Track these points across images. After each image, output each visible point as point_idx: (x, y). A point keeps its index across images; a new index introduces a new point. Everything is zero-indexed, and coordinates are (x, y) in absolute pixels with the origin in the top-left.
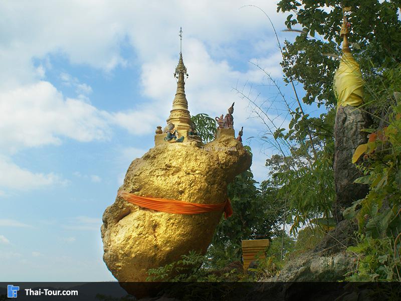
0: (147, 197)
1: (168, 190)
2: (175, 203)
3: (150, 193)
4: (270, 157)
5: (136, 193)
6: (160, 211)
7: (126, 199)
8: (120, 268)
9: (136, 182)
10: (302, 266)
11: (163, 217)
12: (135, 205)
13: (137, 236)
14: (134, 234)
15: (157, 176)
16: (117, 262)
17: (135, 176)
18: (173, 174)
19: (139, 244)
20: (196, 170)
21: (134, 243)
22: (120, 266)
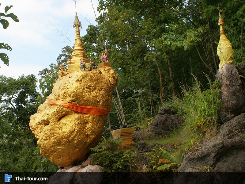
0: (80, 105)
1: (93, 101)
2: (97, 109)
3: (82, 103)
5: (73, 103)
6: (87, 114)
7: (66, 107)
8: (60, 150)
9: (74, 96)
10: (221, 144)
11: (90, 117)
12: (72, 110)
13: (78, 130)
14: (76, 129)
15: (86, 92)
16: (59, 146)
17: (73, 92)
18: (92, 91)
19: (80, 134)
20: (103, 88)
21: (77, 134)
22: (60, 149)
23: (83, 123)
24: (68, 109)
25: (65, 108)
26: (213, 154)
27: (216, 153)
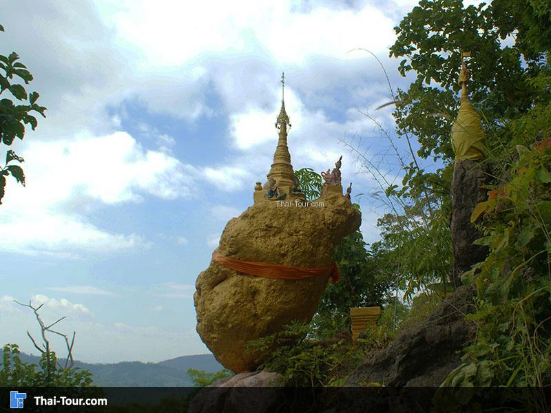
0: (245, 261)
1: (269, 253)
2: (277, 267)
3: (248, 256)
4: (381, 217)
5: (233, 256)
6: (260, 277)
7: (223, 263)
8: (215, 340)
9: (233, 244)
10: (416, 336)
11: (263, 283)
12: (231, 269)
13: (234, 304)
14: (231, 302)
15: (257, 238)
16: (213, 333)
17: (232, 237)
18: (274, 235)
19: (236, 313)
20: (300, 231)
21: (231, 312)
22: (215, 338)
23: (247, 293)
24: (225, 267)
25: (221, 265)
26: (398, 358)
27: (404, 356)
